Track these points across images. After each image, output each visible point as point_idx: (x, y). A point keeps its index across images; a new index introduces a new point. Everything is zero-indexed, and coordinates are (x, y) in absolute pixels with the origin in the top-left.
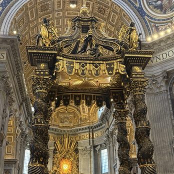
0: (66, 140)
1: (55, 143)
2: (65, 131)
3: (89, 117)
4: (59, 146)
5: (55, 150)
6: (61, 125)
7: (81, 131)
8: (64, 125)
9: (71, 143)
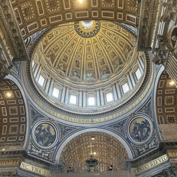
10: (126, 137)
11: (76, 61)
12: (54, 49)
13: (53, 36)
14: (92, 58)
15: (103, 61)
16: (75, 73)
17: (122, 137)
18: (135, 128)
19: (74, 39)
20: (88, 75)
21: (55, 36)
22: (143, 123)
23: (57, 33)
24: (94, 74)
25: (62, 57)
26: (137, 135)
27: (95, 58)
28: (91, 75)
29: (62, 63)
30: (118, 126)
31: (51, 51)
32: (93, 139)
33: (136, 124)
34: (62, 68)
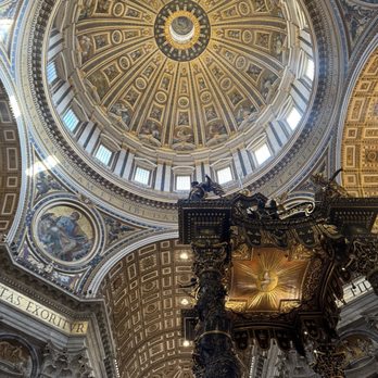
11: (249, 72)
12: (208, 119)
13: (186, 114)
14: (252, 29)
16: (267, 84)
19: (208, 65)
21: (188, 110)
23: (185, 103)
24: (278, 34)
25: (230, 105)
28: (279, 43)
31: (207, 128)
34: (246, 113)
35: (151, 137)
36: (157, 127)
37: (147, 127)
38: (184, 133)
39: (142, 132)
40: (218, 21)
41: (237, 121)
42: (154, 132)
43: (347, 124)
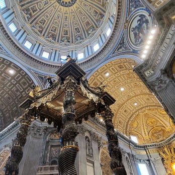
0: (166, 149)
1: (159, 154)
2: (162, 144)
3: (172, 128)
4: (164, 156)
5: (163, 159)
6: (158, 141)
7: (172, 140)
8: (160, 140)
9: (170, 150)
10: (132, 50)
12: (52, 30)
13: (45, 21)
14: (87, 18)
15: (96, 12)
16: (79, 38)
17: (128, 53)
18: (135, 35)
19: (65, 13)
20: (89, 32)
21: (47, 21)
22: (139, 22)
23: (47, 17)
24: (93, 27)
25: (62, 33)
26: (140, 40)
27: (89, 15)
29: (64, 37)
30: (121, 47)
31: (49, 33)
32: (107, 75)
33: (134, 29)
35: (26, 16)
36: (30, 14)
37: (27, 10)
38: (40, 27)
39: (23, 10)
40: (79, 3)
41: (61, 40)
42: (28, 15)
43: (97, 71)
